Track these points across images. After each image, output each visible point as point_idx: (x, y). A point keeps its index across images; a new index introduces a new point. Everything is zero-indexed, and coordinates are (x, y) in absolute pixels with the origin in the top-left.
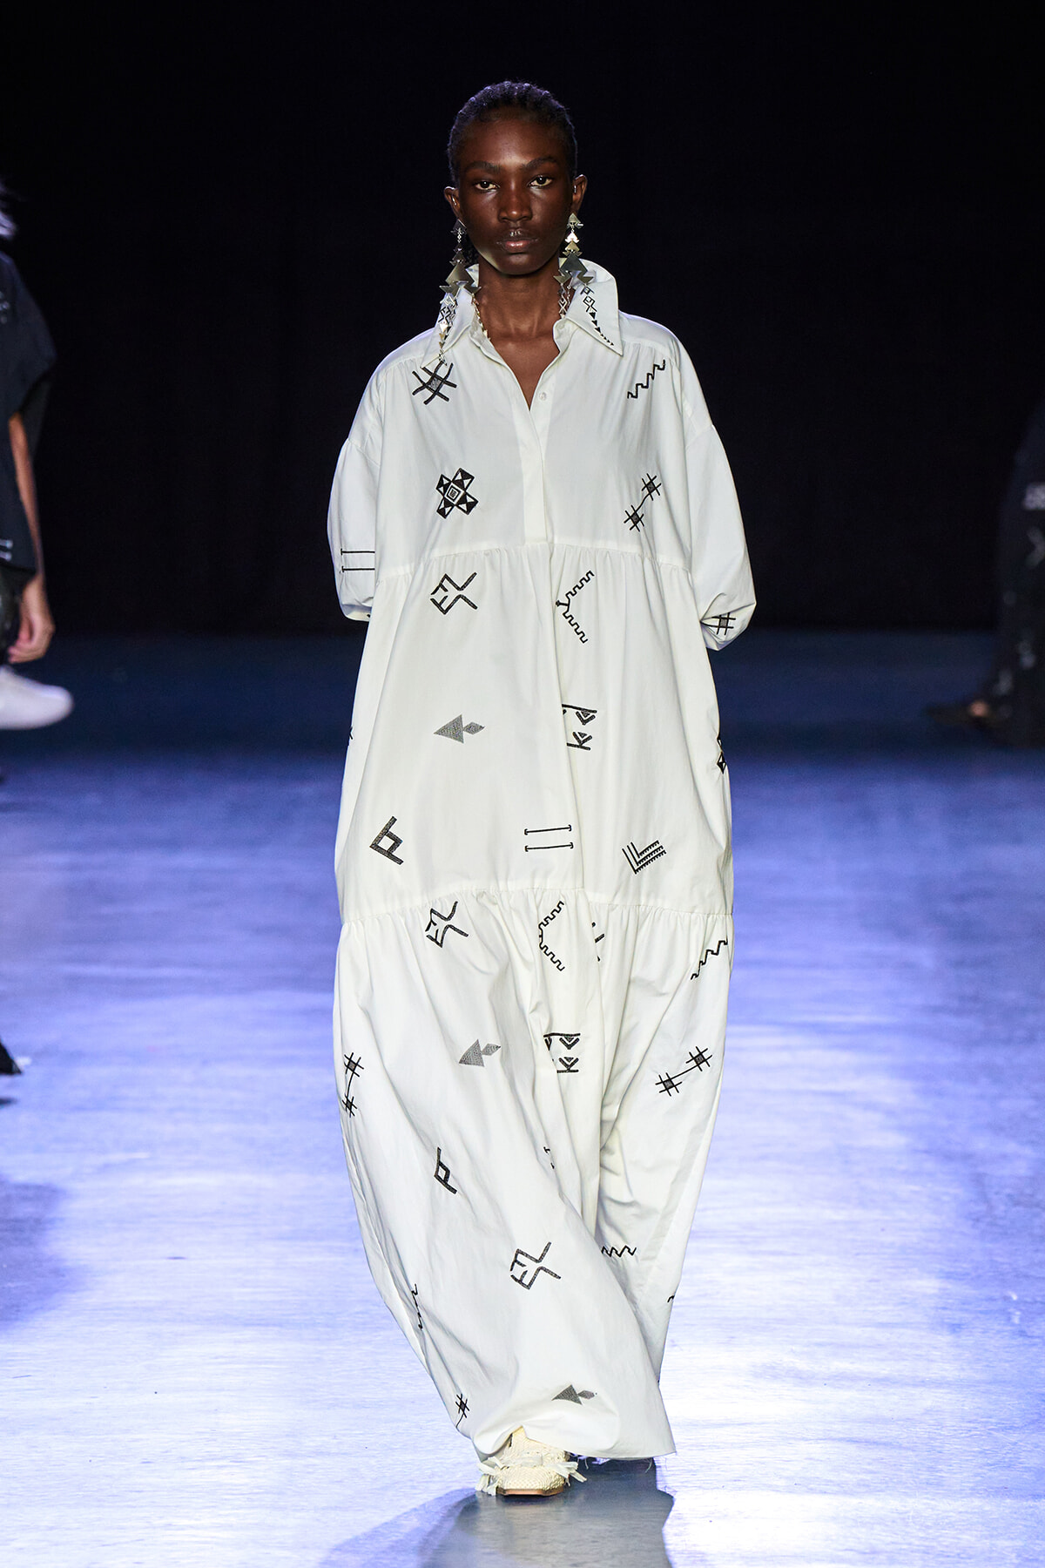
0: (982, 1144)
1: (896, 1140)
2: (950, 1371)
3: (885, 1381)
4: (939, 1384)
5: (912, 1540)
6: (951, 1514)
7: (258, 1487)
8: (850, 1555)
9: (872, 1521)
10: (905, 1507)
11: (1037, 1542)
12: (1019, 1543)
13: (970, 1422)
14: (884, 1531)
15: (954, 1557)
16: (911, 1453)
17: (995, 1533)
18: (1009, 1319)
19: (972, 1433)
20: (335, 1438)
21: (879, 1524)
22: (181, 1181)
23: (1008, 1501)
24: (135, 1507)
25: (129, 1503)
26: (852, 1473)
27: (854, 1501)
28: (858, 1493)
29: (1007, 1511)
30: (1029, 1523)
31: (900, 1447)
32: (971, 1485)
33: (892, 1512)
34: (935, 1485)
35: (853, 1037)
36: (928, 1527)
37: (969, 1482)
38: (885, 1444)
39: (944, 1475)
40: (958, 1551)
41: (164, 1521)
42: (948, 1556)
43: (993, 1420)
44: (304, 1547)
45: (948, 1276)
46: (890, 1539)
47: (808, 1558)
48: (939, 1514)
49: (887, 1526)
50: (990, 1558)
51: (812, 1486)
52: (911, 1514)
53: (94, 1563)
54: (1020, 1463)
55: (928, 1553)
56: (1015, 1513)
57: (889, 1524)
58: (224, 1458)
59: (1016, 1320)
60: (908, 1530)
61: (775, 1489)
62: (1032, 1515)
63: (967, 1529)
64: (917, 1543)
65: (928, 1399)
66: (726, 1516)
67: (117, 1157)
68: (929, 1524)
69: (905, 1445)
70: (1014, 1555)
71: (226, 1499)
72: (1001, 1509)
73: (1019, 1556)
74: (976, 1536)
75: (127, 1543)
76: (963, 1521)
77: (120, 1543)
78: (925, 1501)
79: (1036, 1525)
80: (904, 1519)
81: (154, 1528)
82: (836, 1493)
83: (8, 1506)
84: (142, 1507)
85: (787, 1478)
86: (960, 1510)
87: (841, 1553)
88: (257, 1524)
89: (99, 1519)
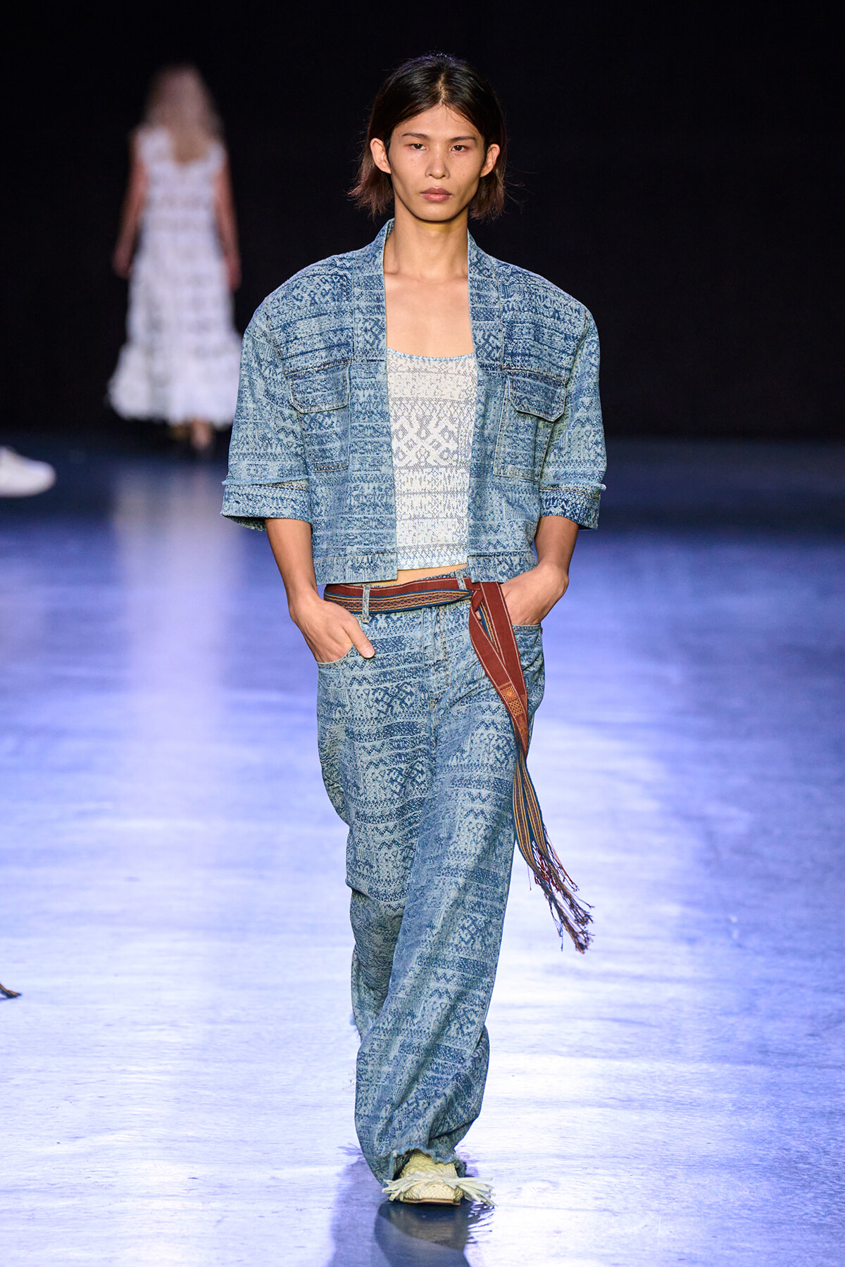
0: (712, 809)
1: (650, 806)
2: (686, 971)
3: (640, 978)
4: (679, 980)
5: (658, 1092)
6: (687, 1074)
7: (188, 1045)
8: (611, 1102)
9: (629, 1078)
10: (653, 1068)
11: (747, 1095)
12: (734, 1096)
13: (701, 1008)
14: (638, 1085)
15: (687, 1105)
16: (656, 1030)
17: (717, 1088)
18: (729, 934)
19: (703, 1016)
20: (243, 1010)
21: (634, 1080)
22: (135, 824)
23: (727, 1065)
24: (98, 1057)
25: (96, 1054)
26: (616, 1043)
27: (617, 1063)
28: (619, 1057)
29: (726, 1073)
30: (741, 1082)
31: (651, 1025)
32: (700, 1054)
33: (644, 1072)
34: (675, 1053)
35: (622, 731)
36: (670, 1083)
37: (699, 1052)
38: (641, 1024)
39: (681, 1046)
40: (690, 1101)
41: (121, 1068)
42: (683, 1104)
43: (718, 1008)
44: (221, 1089)
45: (688, 903)
46: (641, 1091)
47: (584, 1103)
48: (676, 1074)
49: (640, 1081)
50: (713, 1106)
51: (586, 1052)
52: (657, 1073)
53: (70, 1097)
54: (738, 1039)
55: (669, 1102)
56: (732, 1074)
57: (641, 1080)
58: (164, 1023)
59: (735, 934)
60: (655, 1084)
61: (560, 1054)
62: (743, 1076)
63: (697, 1085)
64: (661, 1094)
65: (671, 991)
66: (524, 1072)
67: (91, 806)
68: (670, 1081)
69: (654, 1024)
70: (730, 1105)
71: (165, 1053)
72: (723, 1071)
73: (734, 1105)
74: (704, 1090)
75: (94, 1082)
76: (695, 1079)
77: (89, 1083)
78: (668, 1064)
79: (746, 1083)
80: (652, 1077)
81: (113, 1072)
82: (603, 1058)
83: (8, 1054)
84: (104, 1057)
85: (570, 1046)
86: (693, 1071)
87: (606, 1101)
88: (186, 1071)
89: (74, 1065)
